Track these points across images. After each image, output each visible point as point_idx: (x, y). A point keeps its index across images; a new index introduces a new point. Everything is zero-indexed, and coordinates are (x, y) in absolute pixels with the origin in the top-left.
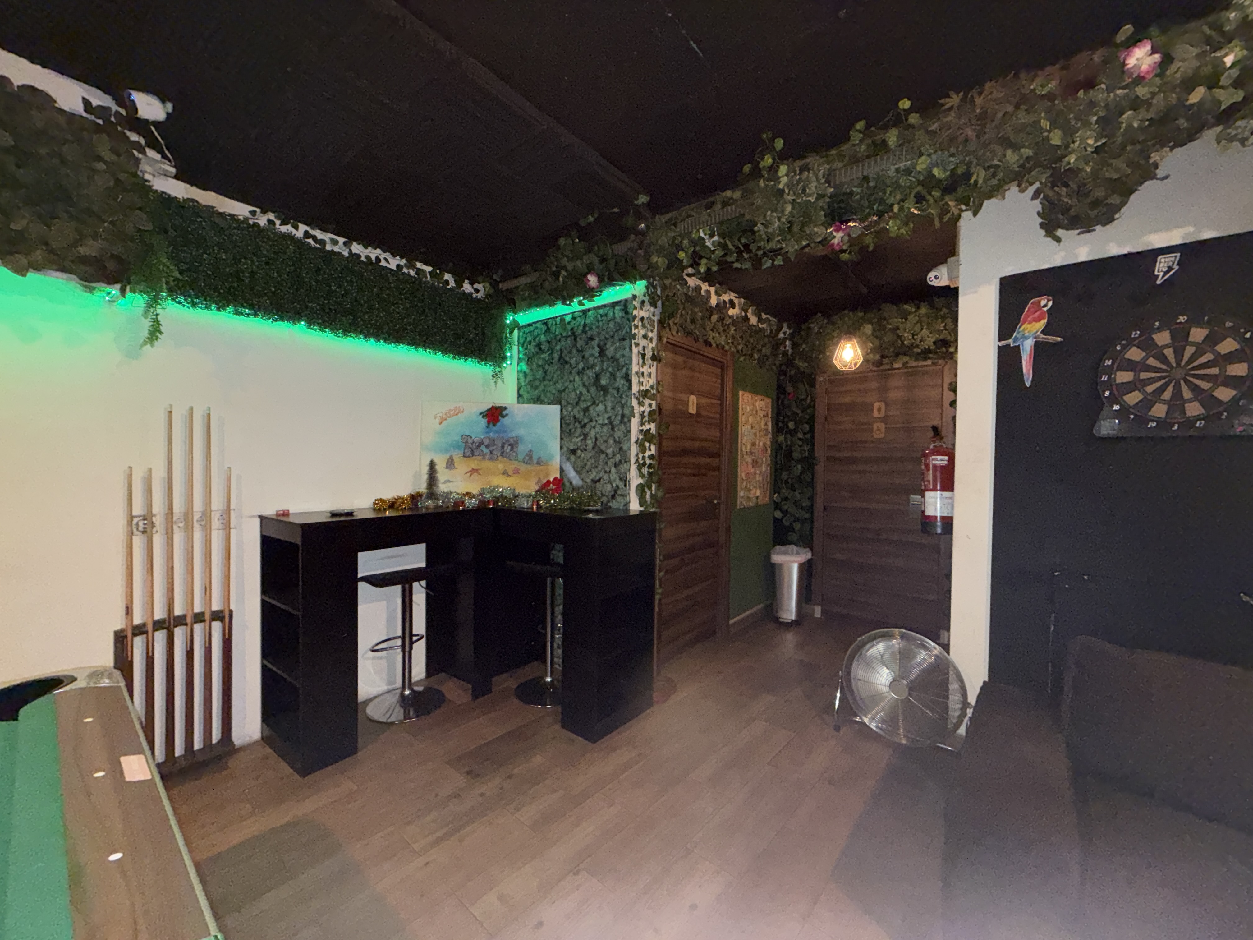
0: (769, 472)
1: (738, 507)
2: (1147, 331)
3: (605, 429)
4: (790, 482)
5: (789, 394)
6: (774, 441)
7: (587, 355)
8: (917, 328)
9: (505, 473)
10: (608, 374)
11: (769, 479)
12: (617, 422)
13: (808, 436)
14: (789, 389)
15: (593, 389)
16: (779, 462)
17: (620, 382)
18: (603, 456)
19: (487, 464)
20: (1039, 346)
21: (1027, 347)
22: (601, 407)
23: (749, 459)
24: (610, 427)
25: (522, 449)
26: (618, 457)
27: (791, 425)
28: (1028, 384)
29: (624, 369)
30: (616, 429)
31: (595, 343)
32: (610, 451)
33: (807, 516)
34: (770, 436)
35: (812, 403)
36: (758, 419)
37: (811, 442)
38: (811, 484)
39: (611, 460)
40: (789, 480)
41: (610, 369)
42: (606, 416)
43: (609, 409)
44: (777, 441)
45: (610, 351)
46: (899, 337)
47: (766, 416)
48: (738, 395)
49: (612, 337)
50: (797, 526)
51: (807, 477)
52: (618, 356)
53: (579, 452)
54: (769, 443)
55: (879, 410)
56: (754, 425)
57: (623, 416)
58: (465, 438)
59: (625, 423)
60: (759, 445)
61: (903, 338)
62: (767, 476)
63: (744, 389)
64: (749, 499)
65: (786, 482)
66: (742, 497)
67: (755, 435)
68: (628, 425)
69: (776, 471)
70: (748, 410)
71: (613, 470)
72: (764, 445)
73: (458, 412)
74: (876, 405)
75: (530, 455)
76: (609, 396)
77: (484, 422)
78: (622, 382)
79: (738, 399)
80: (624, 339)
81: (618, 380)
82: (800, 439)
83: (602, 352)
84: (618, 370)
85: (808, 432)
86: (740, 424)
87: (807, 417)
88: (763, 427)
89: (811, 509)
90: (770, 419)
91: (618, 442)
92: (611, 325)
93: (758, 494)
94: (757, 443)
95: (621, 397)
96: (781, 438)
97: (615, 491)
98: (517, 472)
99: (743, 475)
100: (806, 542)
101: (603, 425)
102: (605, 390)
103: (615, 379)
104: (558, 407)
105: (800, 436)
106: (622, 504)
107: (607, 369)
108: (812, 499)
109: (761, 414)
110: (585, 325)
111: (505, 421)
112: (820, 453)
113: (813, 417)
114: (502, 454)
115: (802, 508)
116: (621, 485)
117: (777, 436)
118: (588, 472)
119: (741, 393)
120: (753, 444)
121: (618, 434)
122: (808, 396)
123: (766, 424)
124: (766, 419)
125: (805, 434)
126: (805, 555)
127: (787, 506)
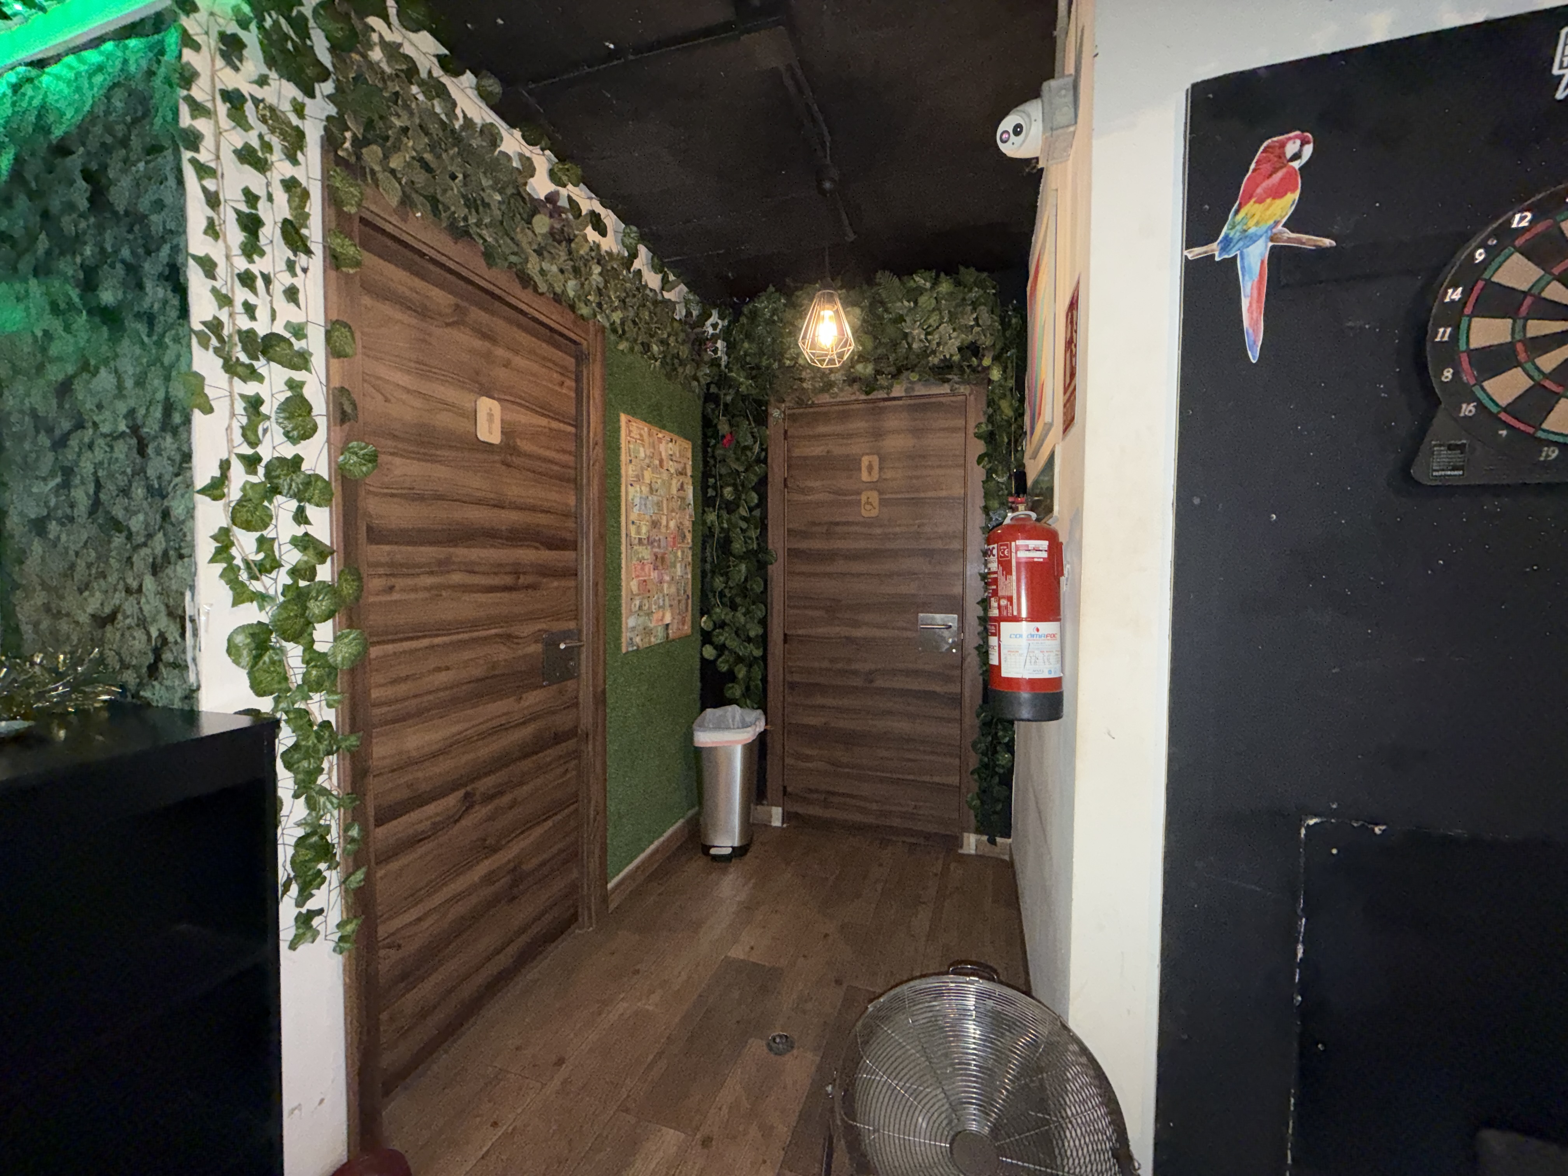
0: (689, 576)
1: (624, 650)
3: (121, 449)
4: (729, 595)
5: (724, 437)
6: (699, 522)
8: (934, 320)
10: (120, 268)
11: (690, 593)
12: (151, 427)
13: (757, 513)
14: (724, 427)
15: (79, 321)
16: (709, 559)
17: (156, 294)
18: (118, 540)
20: (1279, 261)
21: (1253, 262)
22: (105, 380)
23: (646, 553)
24: (134, 441)
26: (159, 543)
27: (728, 492)
28: (1253, 356)
29: (165, 250)
30: (150, 450)
32: (136, 523)
33: (758, 653)
34: (690, 510)
35: (763, 454)
36: (665, 476)
37: (763, 525)
38: (763, 598)
39: (144, 551)
40: (727, 591)
41: (125, 253)
42: (122, 407)
43: (129, 383)
44: (704, 523)
45: (121, 189)
46: (906, 336)
47: (682, 473)
48: (619, 421)
50: (741, 672)
51: (757, 587)
53: (53, 527)
54: (688, 524)
55: (870, 468)
56: (655, 486)
57: (169, 407)
59: (175, 432)
60: (667, 527)
61: (910, 340)
62: (686, 584)
63: (632, 413)
64: (647, 632)
65: (722, 595)
66: (633, 629)
67: (659, 504)
68: (184, 436)
69: (704, 574)
70: (642, 455)
71: (149, 583)
72: (679, 527)
74: (865, 461)
76: (126, 342)
78: (161, 292)
79: (618, 430)
80: (158, 150)
81: (149, 285)
82: (744, 519)
83: (97, 196)
84: (148, 253)
85: (757, 506)
86: (623, 480)
87: (755, 479)
88: (674, 491)
89: (763, 641)
90: (690, 481)
91: (157, 493)
93: (668, 619)
94: (664, 522)
95: (160, 344)
96: (711, 517)
97: (157, 653)
99: (634, 585)
100: (755, 698)
101: (114, 437)
102: (112, 321)
103: (140, 286)
105: (743, 511)
106: (179, 694)
107: (116, 252)
108: (764, 622)
109: (672, 467)
112: (776, 541)
113: (764, 479)
115: (749, 640)
116: (172, 631)
117: (704, 512)
118: (81, 591)
119: (623, 418)
120: (655, 524)
121: (157, 466)
122: (755, 442)
123: (682, 488)
124: (682, 478)
125: (751, 510)
126: (754, 728)
127: (724, 637)
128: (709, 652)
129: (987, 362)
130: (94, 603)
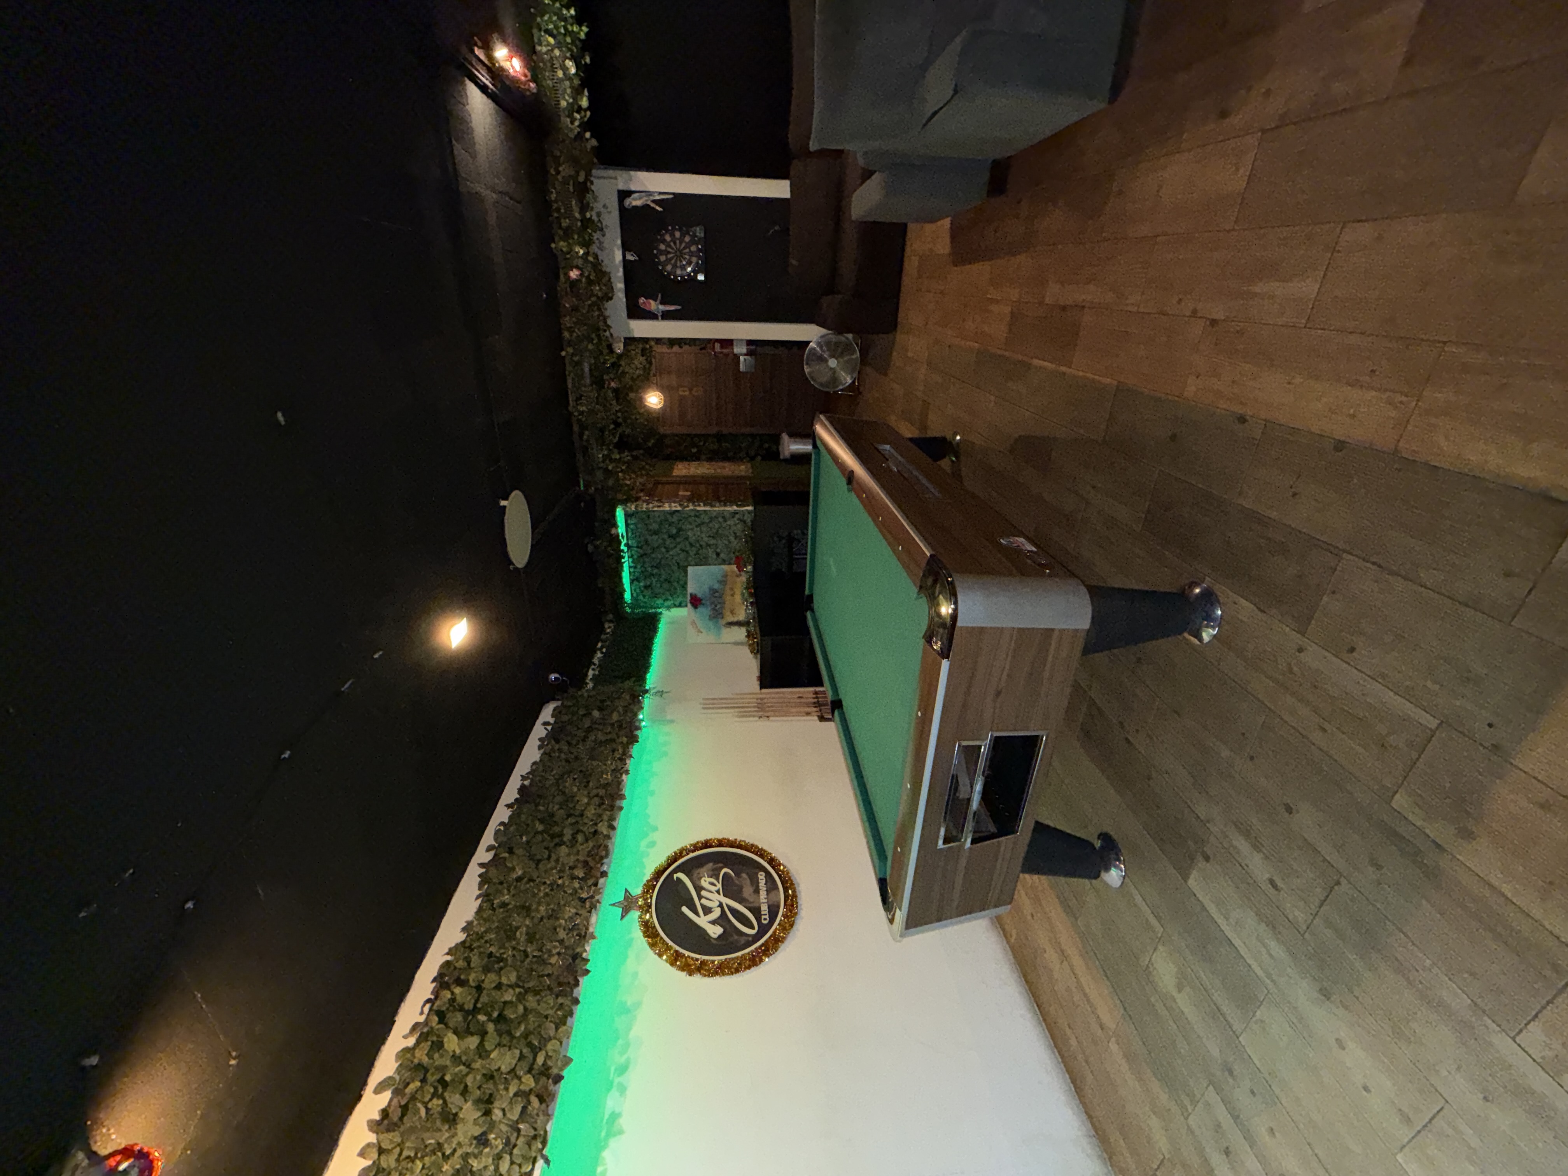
0: (726, 463)
2: (659, 263)
3: (703, 530)
5: (672, 452)
6: (706, 460)
7: (656, 545)
8: (633, 366)
9: (733, 595)
10: (670, 528)
11: (733, 463)
12: (699, 521)
13: (702, 438)
14: (669, 451)
15: (678, 540)
16: (721, 457)
17: (675, 519)
18: (720, 531)
19: (727, 605)
20: (662, 303)
21: (661, 307)
22: (690, 533)
23: (719, 471)
24: (702, 526)
25: (716, 586)
26: (720, 519)
27: (694, 450)
28: (679, 307)
29: (667, 515)
30: (703, 522)
31: (649, 538)
32: (717, 526)
33: (758, 438)
34: (702, 462)
37: (706, 437)
38: (736, 436)
39: (722, 526)
40: (734, 450)
41: (667, 526)
42: (695, 529)
43: (691, 527)
45: (655, 526)
46: (638, 377)
47: (688, 464)
49: (646, 524)
50: (766, 445)
51: (732, 439)
52: (658, 520)
53: (718, 550)
54: (707, 463)
55: (684, 391)
56: (695, 469)
57: (696, 516)
58: (711, 618)
62: (731, 464)
63: (671, 473)
65: (735, 452)
66: (746, 473)
67: (701, 468)
70: (685, 471)
71: (728, 523)
73: (693, 623)
74: (681, 393)
75: (720, 582)
76: (683, 527)
77: (701, 609)
79: (679, 476)
80: (649, 517)
81: (673, 520)
82: (704, 444)
83: (656, 533)
84: (667, 520)
85: (699, 438)
86: (694, 475)
87: (690, 439)
88: (696, 466)
89: (753, 436)
91: (711, 519)
92: (639, 526)
93: (743, 467)
94: (708, 467)
96: (704, 456)
97: (741, 523)
98: (732, 589)
99: (730, 473)
100: (776, 440)
101: (702, 532)
102: (680, 530)
104: (690, 569)
105: (702, 443)
106: (749, 518)
107: (666, 529)
108: (746, 436)
109: (687, 466)
110: (638, 547)
111: (699, 595)
112: (714, 430)
113: (688, 435)
114: (720, 597)
115: (753, 442)
116: (737, 516)
117: (702, 459)
118: (730, 543)
119: (674, 475)
120: (709, 469)
121: (706, 520)
122: (674, 439)
123: (694, 465)
124: (690, 465)
125: (700, 441)
126: (785, 437)
127: (752, 453)
128: (759, 458)
129: (648, 346)
130: (732, 538)
